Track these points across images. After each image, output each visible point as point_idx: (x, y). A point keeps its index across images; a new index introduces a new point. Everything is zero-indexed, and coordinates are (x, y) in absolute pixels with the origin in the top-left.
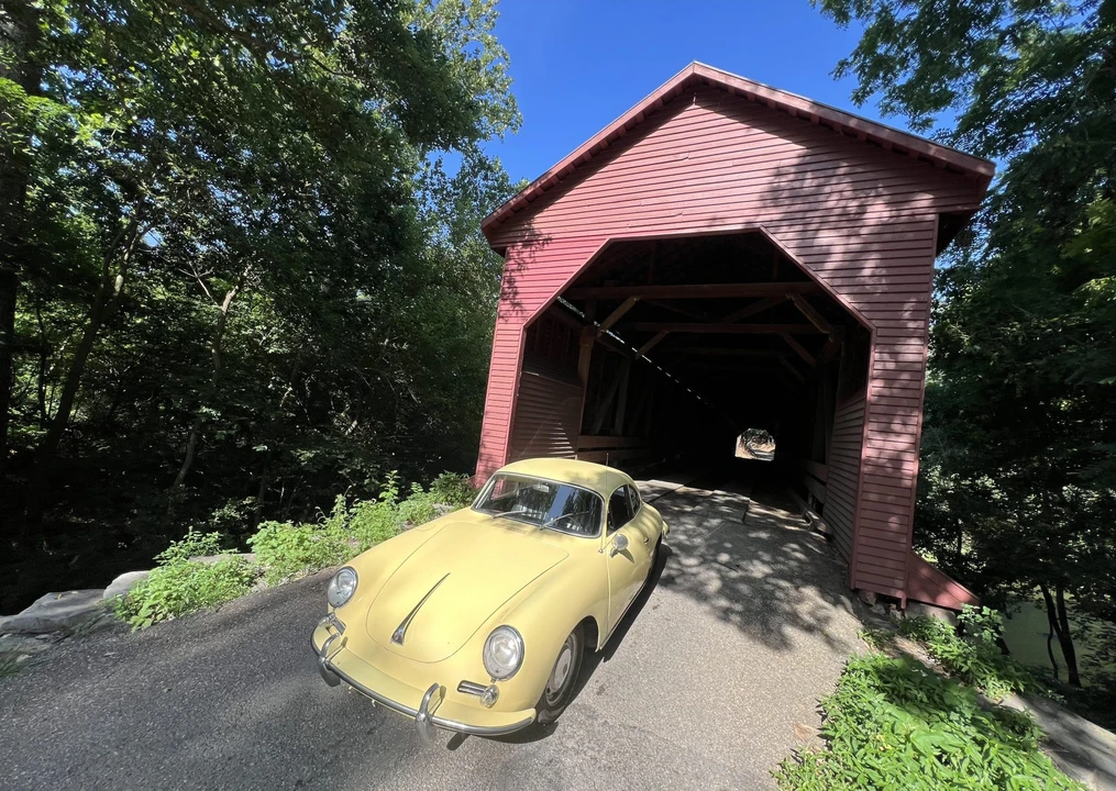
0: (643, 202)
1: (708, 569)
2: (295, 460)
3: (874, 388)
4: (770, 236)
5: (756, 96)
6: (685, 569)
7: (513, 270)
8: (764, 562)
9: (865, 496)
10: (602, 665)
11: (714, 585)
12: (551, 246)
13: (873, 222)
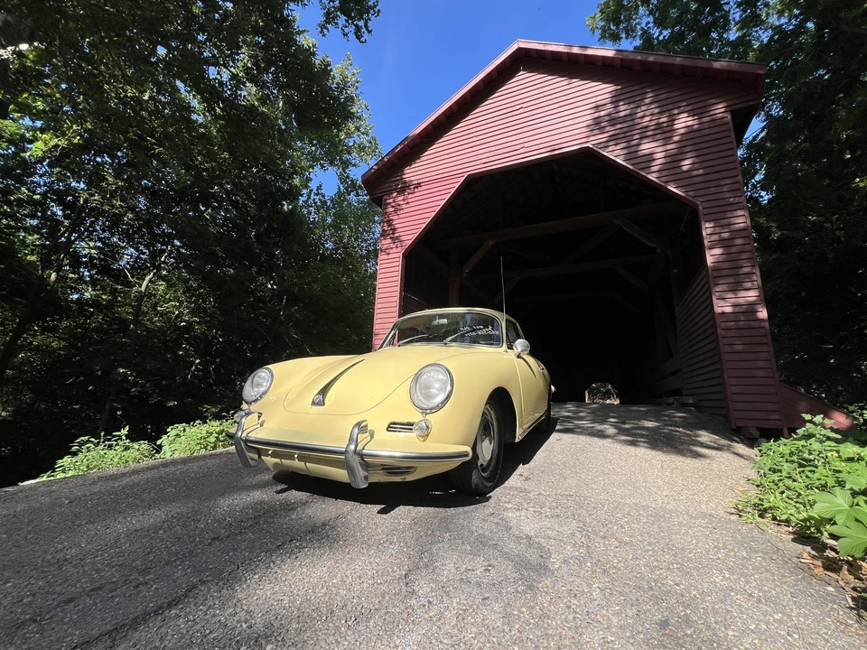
0: (492, 144)
1: (601, 424)
3: (712, 256)
4: (601, 151)
5: (570, 54)
6: (579, 425)
7: (390, 213)
8: (651, 421)
11: (611, 431)
13: (682, 131)
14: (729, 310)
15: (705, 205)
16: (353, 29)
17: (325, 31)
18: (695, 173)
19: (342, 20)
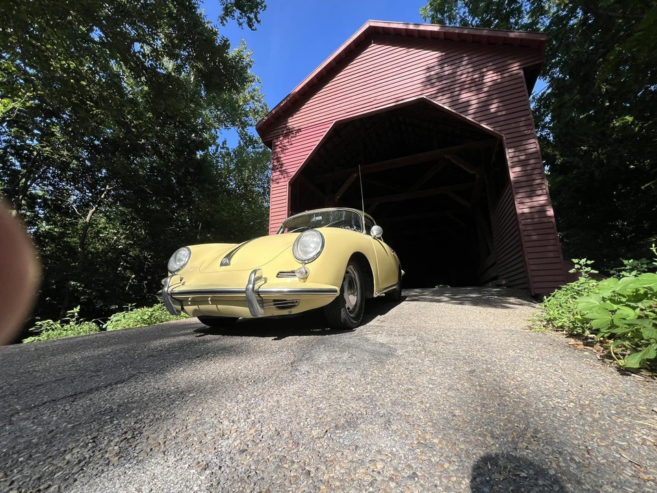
3: (514, 173)
4: (432, 100)
5: (407, 30)
7: (278, 152)
12: (300, 133)
13: (490, 84)
14: (526, 211)
15: (508, 136)
16: (245, 19)
17: (225, 21)
18: (500, 114)
19: (237, 13)
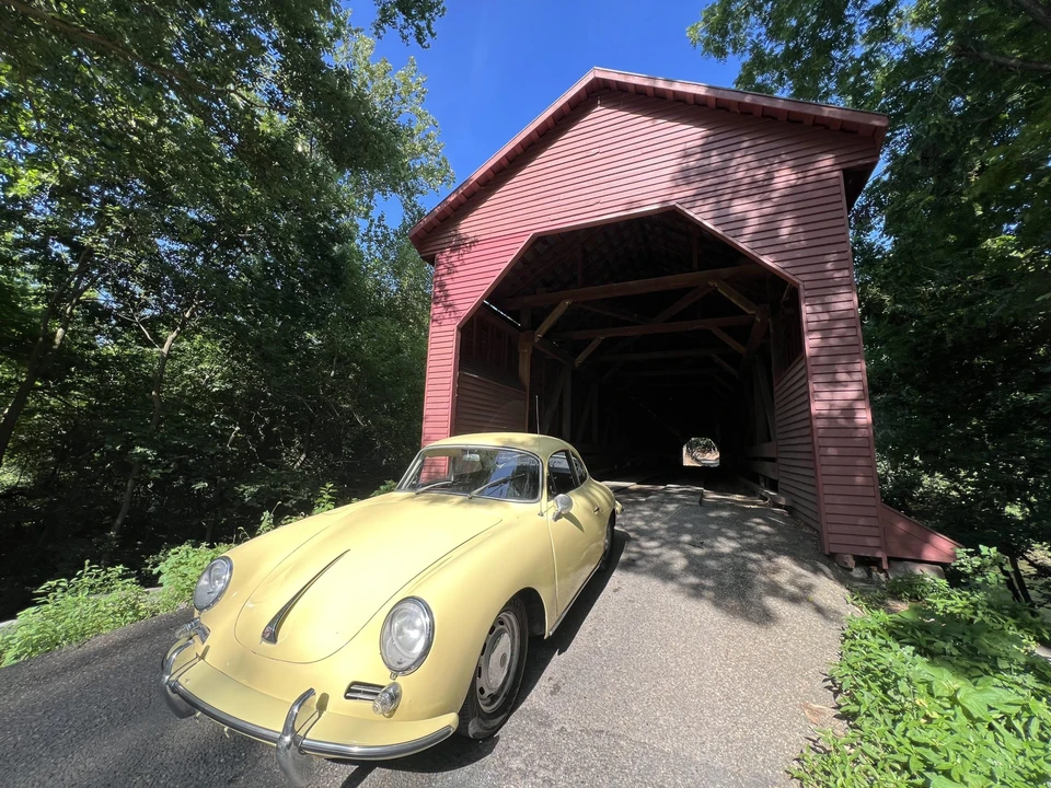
0: (562, 196)
1: (671, 549)
2: (239, 497)
3: (811, 342)
4: (687, 211)
5: (654, 89)
6: (645, 551)
7: (443, 275)
8: (729, 538)
9: (822, 451)
10: (557, 660)
11: (679, 563)
12: (478, 248)
13: (783, 192)
15: (807, 285)
16: (413, 30)
18: (794, 246)
19: (400, 19)
